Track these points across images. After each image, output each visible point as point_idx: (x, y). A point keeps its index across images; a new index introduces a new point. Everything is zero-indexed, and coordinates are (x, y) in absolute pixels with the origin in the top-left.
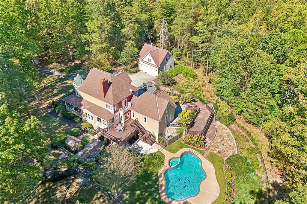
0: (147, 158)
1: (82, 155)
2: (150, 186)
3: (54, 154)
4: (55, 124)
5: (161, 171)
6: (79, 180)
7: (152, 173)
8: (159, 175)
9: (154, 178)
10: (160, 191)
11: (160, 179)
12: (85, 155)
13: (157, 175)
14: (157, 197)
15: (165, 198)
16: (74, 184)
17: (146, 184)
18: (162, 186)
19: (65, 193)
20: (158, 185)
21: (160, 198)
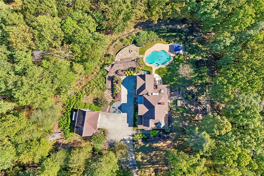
0: (162, 75)
1: (180, 96)
2: (172, 66)
3: (187, 106)
4: (176, 122)
5: (164, 66)
6: (188, 89)
7: (167, 69)
8: (166, 66)
9: (168, 67)
10: (171, 62)
11: (167, 64)
12: (179, 96)
13: (167, 67)
14: (173, 62)
15: (172, 59)
16: (190, 89)
17: (172, 68)
18: (169, 62)
19: (194, 89)
20: (170, 64)
21: (173, 61)
